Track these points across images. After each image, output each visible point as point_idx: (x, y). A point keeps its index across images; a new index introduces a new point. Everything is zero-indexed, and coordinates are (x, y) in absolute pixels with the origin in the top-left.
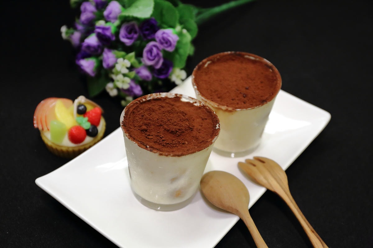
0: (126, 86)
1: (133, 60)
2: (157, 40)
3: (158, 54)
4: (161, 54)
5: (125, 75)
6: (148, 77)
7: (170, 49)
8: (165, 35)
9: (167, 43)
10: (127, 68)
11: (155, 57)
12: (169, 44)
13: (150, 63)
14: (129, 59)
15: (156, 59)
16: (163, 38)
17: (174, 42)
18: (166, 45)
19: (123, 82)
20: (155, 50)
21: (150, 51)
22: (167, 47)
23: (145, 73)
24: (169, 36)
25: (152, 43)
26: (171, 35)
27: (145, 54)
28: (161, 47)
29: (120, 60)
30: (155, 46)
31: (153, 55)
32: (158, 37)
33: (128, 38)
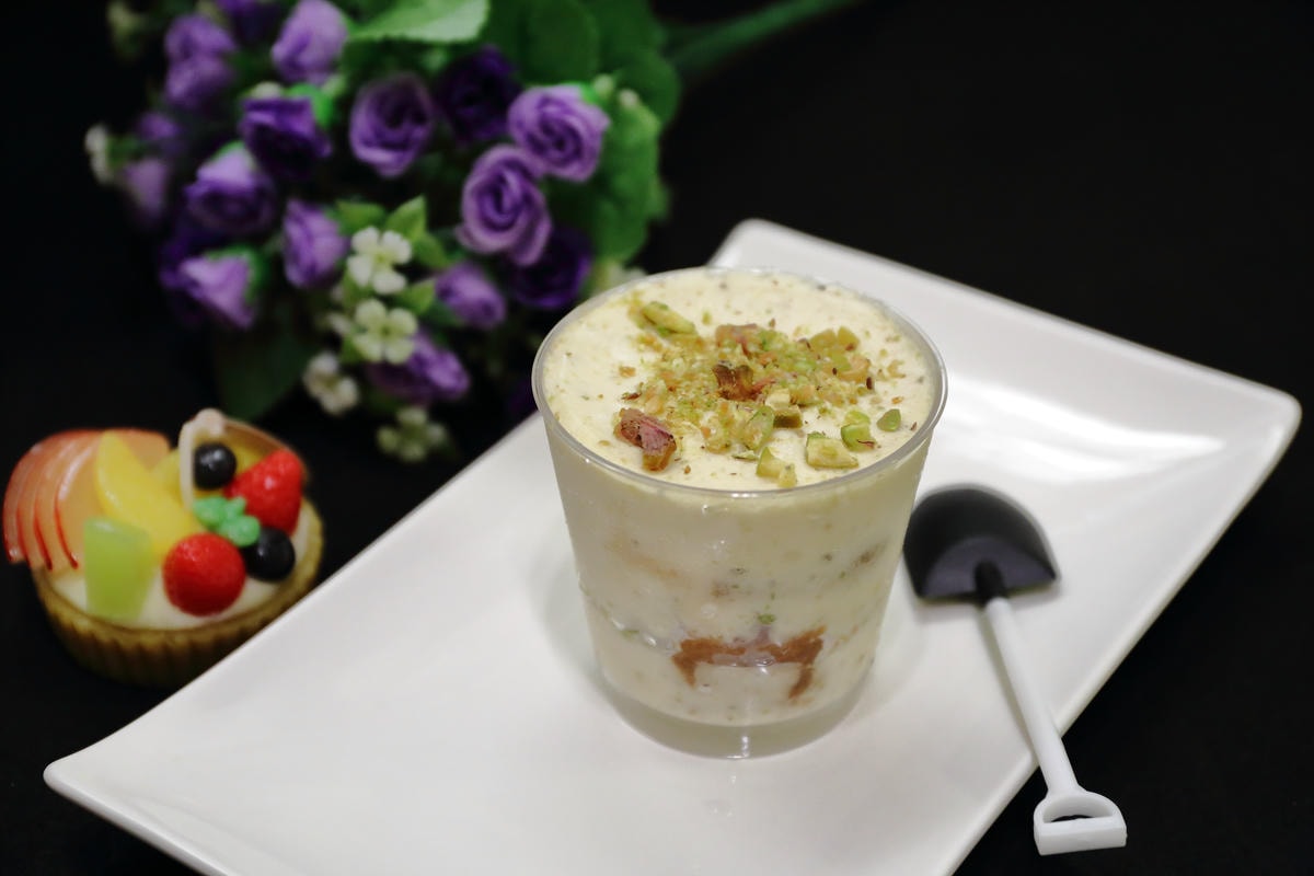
0: (399, 351)
1: (419, 231)
2: (517, 135)
3: (527, 199)
4: (540, 196)
5: (390, 301)
6: (487, 309)
7: (575, 173)
8: (551, 110)
9: (560, 145)
10: (399, 268)
11: (516, 210)
12: (570, 147)
13: (492, 242)
14: (404, 230)
15: (522, 222)
16: (545, 125)
17: (593, 135)
18: (555, 154)
19: (386, 332)
20: (513, 180)
21: (494, 189)
22: (565, 162)
23: (475, 289)
24: (569, 111)
25: (496, 155)
26: (580, 108)
27: (469, 205)
28: (539, 166)
29: (366, 238)
30: (512, 164)
31: (507, 202)
32: (520, 124)
33: (387, 145)
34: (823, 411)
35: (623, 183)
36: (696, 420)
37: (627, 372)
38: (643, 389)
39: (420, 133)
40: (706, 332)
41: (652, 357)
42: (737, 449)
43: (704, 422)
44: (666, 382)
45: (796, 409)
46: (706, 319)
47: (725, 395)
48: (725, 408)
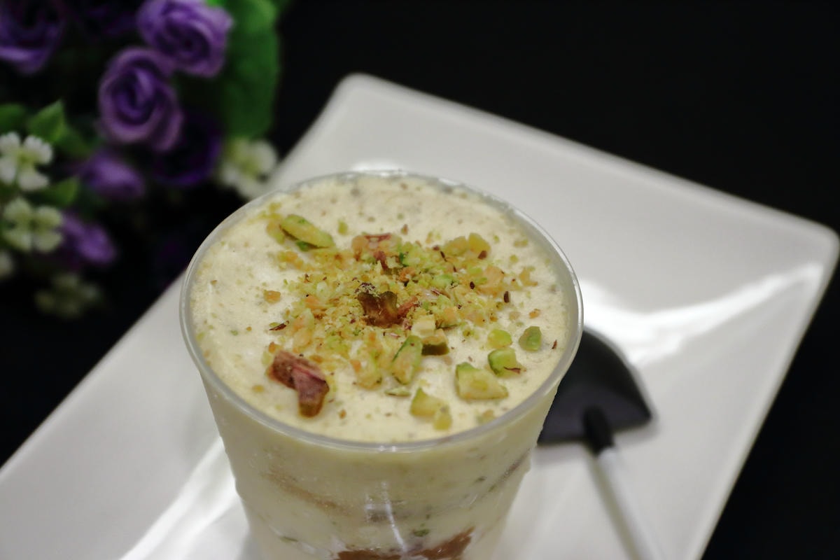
0: (49, 242)
1: (62, 131)
2: (148, 36)
3: (159, 97)
4: (172, 93)
5: (36, 199)
6: (127, 188)
7: (202, 69)
8: (177, 16)
9: (188, 45)
10: (41, 169)
11: (149, 107)
12: (198, 47)
13: (130, 135)
14: (44, 133)
15: (156, 116)
16: (172, 27)
17: (217, 35)
18: (185, 55)
19: (34, 226)
20: (144, 80)
21: (127, 87)
22: (194, 61)
23: (116, 174)
24: (195, 17)
25: (127, 56)
26: (205, 12)
27: (106, 103)
28: (168, 64)
29: (9, 142)
30: (142, 64)
31: (141, 99)
32: (149, 26)
33: (23, 44)
34: (468, 334)
35: (247, 68)
36: (345, 353)
37: (272, 297)
38: (290, 318)
39: (54, 32)
40: (343, 243)
41: (294, 276)
42: (389, 383)
43: (353, 354)
44: (313, 309)
45: (441, 332)
46: (343, 229)
47: (371, 322)
48: (372, 338)
